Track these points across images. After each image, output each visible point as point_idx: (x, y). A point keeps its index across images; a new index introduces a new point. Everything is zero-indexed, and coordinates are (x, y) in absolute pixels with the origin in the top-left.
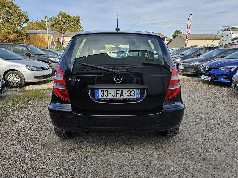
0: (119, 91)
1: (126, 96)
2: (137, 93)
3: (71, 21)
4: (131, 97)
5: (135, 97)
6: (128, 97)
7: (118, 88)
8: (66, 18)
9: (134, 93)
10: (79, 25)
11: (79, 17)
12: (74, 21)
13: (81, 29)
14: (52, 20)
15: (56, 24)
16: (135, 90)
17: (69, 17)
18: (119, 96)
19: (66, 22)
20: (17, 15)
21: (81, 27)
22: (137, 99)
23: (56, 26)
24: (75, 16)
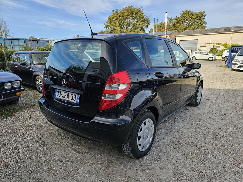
0: (66, 93)
1: (70, 100)
2: (77, 98)
3: (194, 18)
4: (73, 101)
5: (75, 102)
6: (71, 101)
7: (66, 91)
8: (189, 16)
9: (75, 98)
10: (202, 21)
11: (204, 12)
12: (197, 18)
13: (204, 26)
14: (175, 20)
15: (178, 23)
16: (76, 95)
17: (192, 15)
18: (66, 98)
19: (188, 20)
20: (142, 20)
21: (204, 23)
22: (76, 104)
23: (177, 25)
24: (199, 13)
